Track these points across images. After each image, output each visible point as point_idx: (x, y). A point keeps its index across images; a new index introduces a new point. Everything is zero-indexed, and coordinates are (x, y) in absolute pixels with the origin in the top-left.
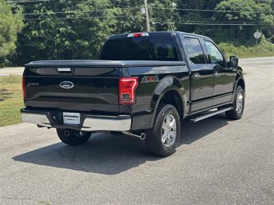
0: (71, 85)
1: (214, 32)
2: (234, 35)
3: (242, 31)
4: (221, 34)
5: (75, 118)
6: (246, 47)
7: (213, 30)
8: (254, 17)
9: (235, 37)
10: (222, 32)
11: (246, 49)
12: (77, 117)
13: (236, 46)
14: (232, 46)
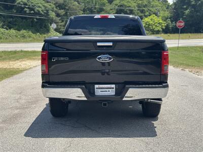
0: (110, 59)
1: (15, 21)
2: (31, 24)
3: (36, 22)
4: (21, 24)
5: (110, 90)
6: (40, 34)
7: (14, 20)
8: (45, 13)
9: (32, 26)
10: (22, 22)
11: (41, 36)
12: (113, 88)
13: (34, 34)
14: (30, 33)
